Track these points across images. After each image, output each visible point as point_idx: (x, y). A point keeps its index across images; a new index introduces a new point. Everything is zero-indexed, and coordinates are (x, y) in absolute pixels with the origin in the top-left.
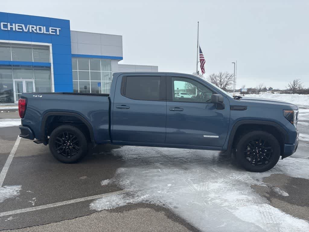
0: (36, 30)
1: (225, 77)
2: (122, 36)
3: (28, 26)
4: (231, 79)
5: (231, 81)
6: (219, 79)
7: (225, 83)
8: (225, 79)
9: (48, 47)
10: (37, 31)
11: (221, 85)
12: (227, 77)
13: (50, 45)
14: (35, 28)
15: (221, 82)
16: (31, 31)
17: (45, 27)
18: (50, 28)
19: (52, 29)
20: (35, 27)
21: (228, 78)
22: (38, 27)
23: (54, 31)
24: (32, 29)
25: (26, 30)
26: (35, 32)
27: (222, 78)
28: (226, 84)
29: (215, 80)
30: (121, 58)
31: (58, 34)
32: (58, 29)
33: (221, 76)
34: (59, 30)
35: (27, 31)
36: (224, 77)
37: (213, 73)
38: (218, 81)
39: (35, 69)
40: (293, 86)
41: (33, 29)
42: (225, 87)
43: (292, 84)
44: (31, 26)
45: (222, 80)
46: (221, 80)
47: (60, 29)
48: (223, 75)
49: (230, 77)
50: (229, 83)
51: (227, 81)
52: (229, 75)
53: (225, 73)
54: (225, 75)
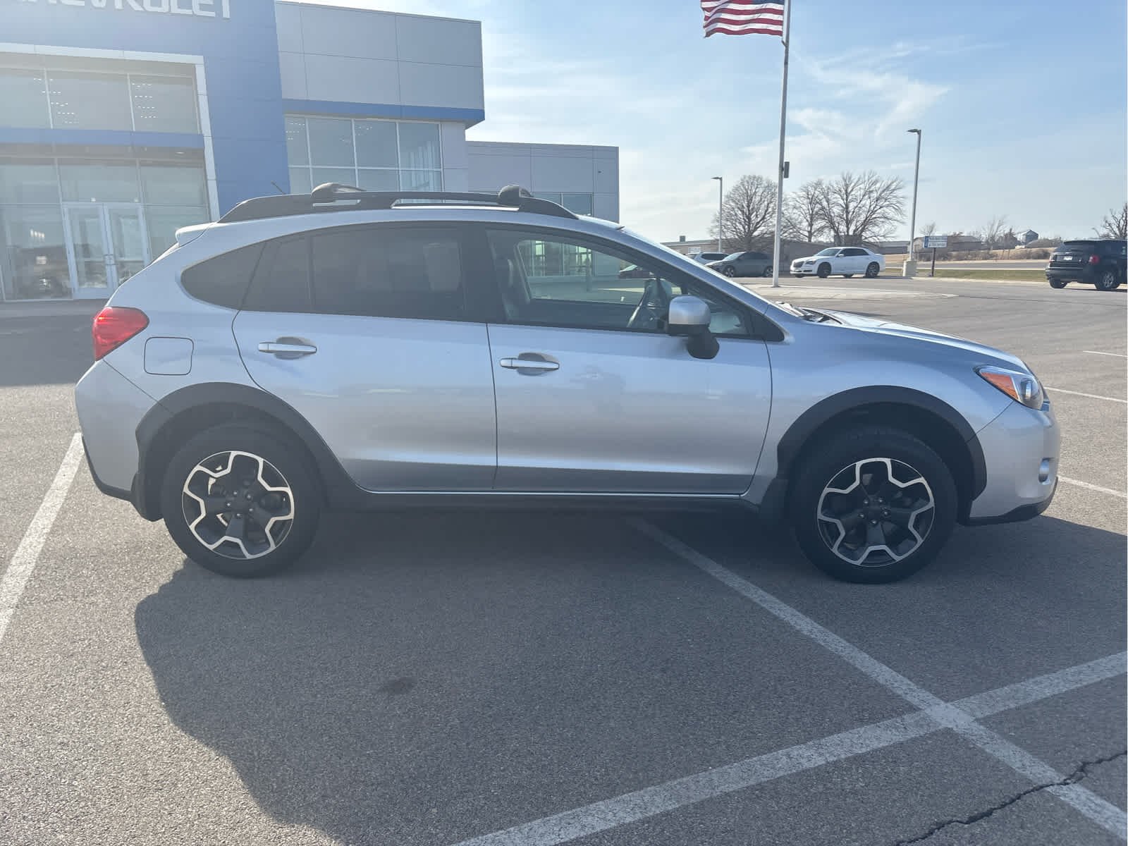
1: (862, 192)
2: (480, 23)
4: (886, 200)
5: (888, 206)
6: (841, 202)
7: (862, 218)
8: (863, 202)
9: (191, 68)
11: (848, 223)
12: (872, 192)
13: (198, 60)
15: (848, 213)
21: (875, 195)
27: (850, 197)
28: (866, 223)
29: (825, 204)
30: (477, 116)
33: (849, 190)
36: (857, 193)
37: (815, 181)
38: (836, 210)
39: (143, 163)
40: (1122, 222)
42: (862, 231)
43: (1119, 216)
45: (852, 205)
46: (847, 207)
48: (855, 184)
49: (883, 191)
50: (879, 213)
51: (872, 207)
52: (878, 185)
53: (865, 176)
54: (862, 186)
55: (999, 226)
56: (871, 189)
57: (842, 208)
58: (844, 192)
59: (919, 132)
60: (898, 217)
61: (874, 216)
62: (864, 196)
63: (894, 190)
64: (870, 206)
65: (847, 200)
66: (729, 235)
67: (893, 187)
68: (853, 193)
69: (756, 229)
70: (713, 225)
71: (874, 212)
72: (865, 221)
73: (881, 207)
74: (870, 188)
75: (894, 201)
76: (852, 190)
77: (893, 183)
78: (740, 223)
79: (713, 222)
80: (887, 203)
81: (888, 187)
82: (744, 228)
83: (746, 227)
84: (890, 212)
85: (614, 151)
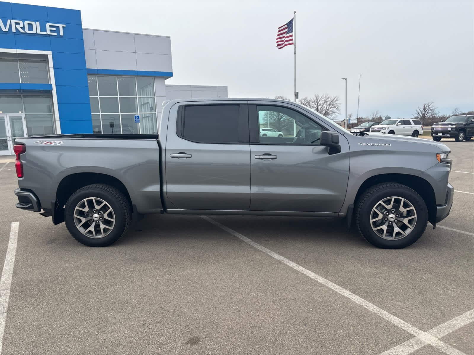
0: (23, 28)
2: (170, 37)
3: (9, 21)
4: (333, 105)
5: (334, 107)
6: (315, 106)
8: (324, 106)
9: (46, 56)
10: (25, 31)
12: (326, 102)
13: (49, 53)
14: (22, 25)
16: (14, 30)
17: (38, 24)
18: (48, 25)
19: (50, 26)
20: (21, 22)
21: (328, 103)
22: (26, 23)
23: (54, 29)
24: (16, 26)
25: (6, 28)
26: (22, 31)
27: (318, 104)
30: (170, 75)
31: (62, 34)
32: (61, 26)
33: (318, 101)
34: (63, 27)
35: (7, 30)
36: (321, 102)
37: (305, 98)
39: (24, 97)
40: (423, 112)
41: (18, 26)
43: (422, 110)
44: (13, 22)
45: (319, 107)
47: (64, 26)
48: (320, 99)
49: (332, 101)
50: (330, 110)
51: (327, 108)
52: (329, 99)
53: (324, 95)
54: (323, 99)
55: (376, 114)
56: (327, 101)
57: (315, 108)
58: (316, 102)
59: (346, 79)
60: (338, 112)
61: (328, 111)
62: (324, 103)
63: (336, 101)
64: (327, 107)
65: (317, 105)
66: (272, 121)
67: (335, 100)
68: (319, 103)
69: (281, 118)
70: (264, 117)
71: (328, 110)
72: (325, 113)
73: (331, 108)
74: (326, 100)
75: (336, 105)
76: (319, 101)
77: (335, 98)
78: (275, 116)
79: (264, 116)
80: (333, 106)
81: (333, 100)
82: (277, 118)
83: (278, 117)
84: (334, 110)
85: (226, 88)
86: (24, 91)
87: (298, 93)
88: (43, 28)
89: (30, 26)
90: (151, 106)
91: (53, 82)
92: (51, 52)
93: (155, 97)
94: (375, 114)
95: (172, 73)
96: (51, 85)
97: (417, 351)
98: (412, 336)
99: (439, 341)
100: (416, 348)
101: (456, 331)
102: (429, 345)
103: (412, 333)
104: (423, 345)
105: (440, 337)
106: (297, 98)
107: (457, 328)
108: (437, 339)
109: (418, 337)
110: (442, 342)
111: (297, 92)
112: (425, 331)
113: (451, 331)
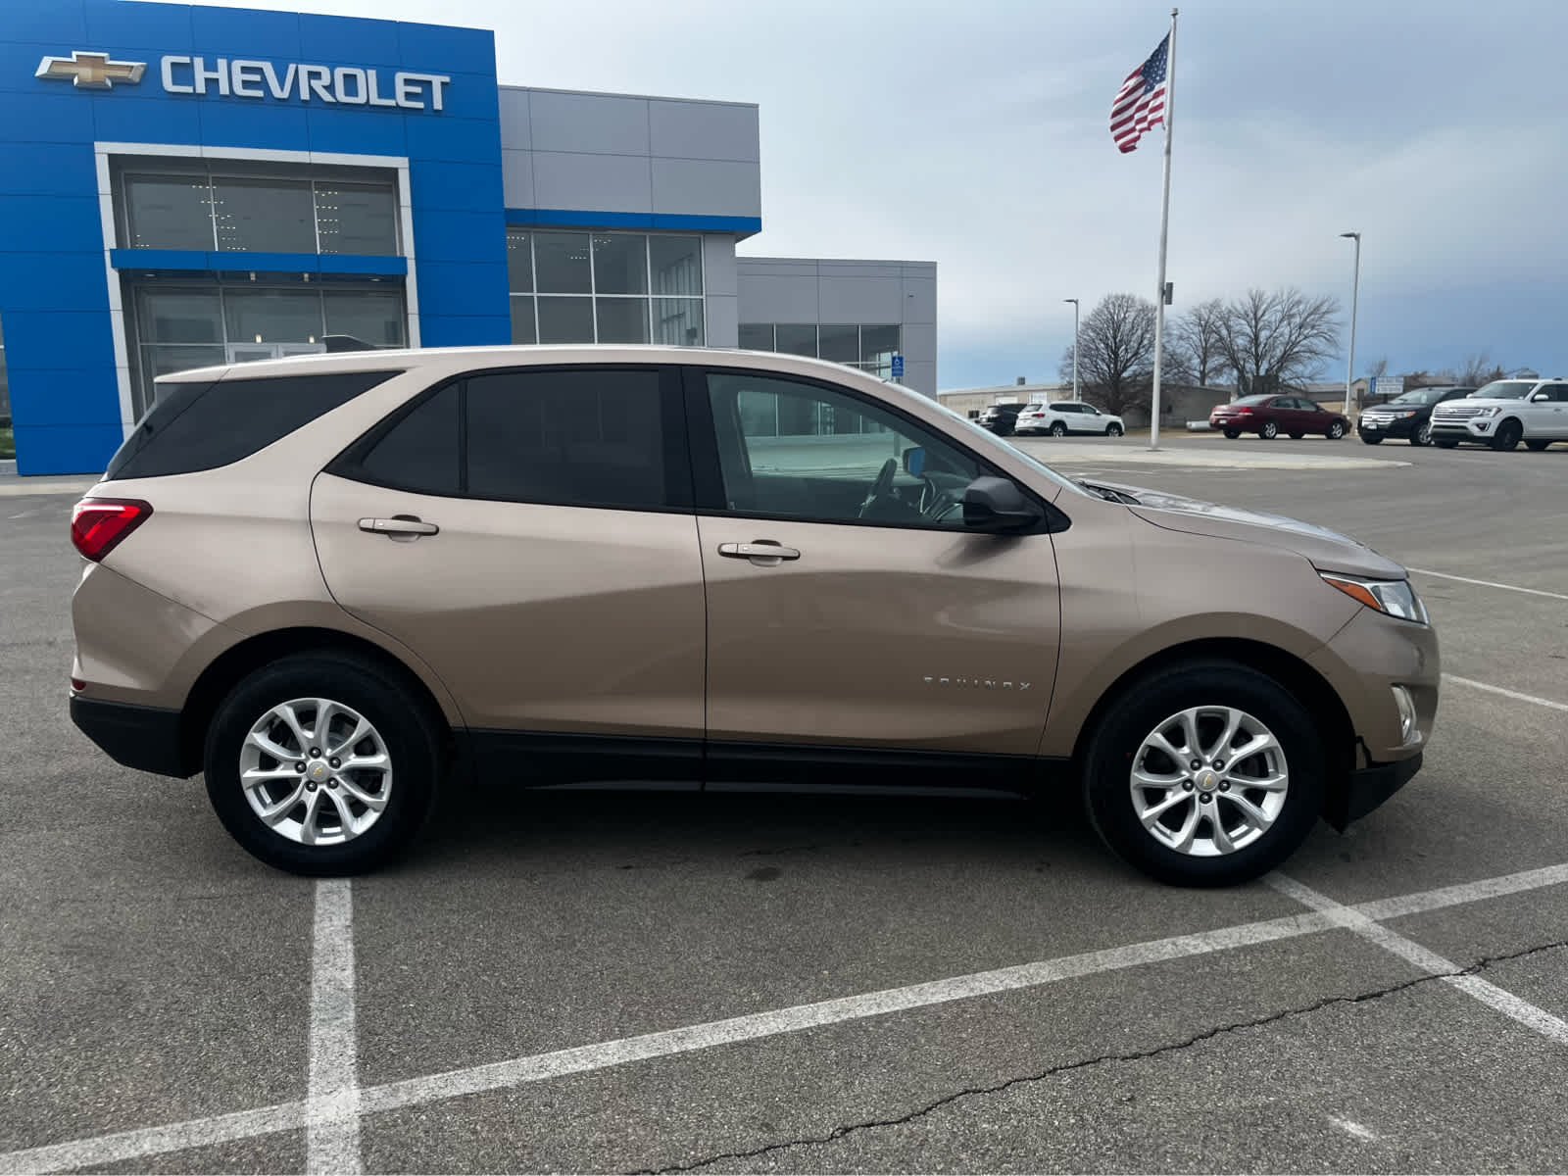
0: (330, 88)
1: (1279, 315)
2: (757, 106)
3: (292, 67)
4: (1313, 327)
5: (1316, 336)
6: (1248, 330)
7: (1279, 352)
8: (1280, 330)
9: (392, 173)
10: (334, 96)
11: (1258, 359)
12: (1292, 316)
13: (401, 163)
14: (326, 80)
15: (1257, 346)
16: (305, 95)
17: (372, 73)
18: (400, 77)
19: (407, 82)
20: (325, 71)
21: (1297, 320)
22: (340, 72)
23: (418, 90)
24: (312, 81)
25: (282, 89)
26: (327, 97)
27: (1261, 324)
28: (1286, 358)
29: (1224, 332)
30: (752, 226)
31: (438, 105)
32: (437, 81)
33: (1260, 313)
34: (443, 83)
35: (285, 94)
36: (1271, 317)
37: (1210, 301)
38: (1241, 341)
39: (327, 294)
41: (317, 84)
42: (1280, 369)
44: (304, 69)
45: (1264, 335)
46: (1257, 337)
47: (447, 79)
48: (1269, 306)
49: (1309, 315)
50: (1303, 346)
51: (1293, 338)
52: (1301, 307)
53: (1282, 295)
54: (1279, 307)
55: (1480, 363)
56: (1291, 313)
57: (1248, 339)
58: (1252, 315)
59: (1357, 237)
60: (1332, 352)
61: (1295, 350)
62: (1281, 321)
63: (1326, 312)
64: (1290, 336)
65: (1256, 327)
66: (1089, 377)
67: (1324, 308)
68: (1265, 318)
69: (1125, 369)
70: (1065, 363)
71: (1295, 344)
72: (1282, 357)
73: (1306, 338)
74: (1288, 311)
75: (1324, 328)
76: (1263, 315)
77: (1321, 304)
78: (1103, 360)
79: (1065, 359)
80: (1315, 332)
81: (1317, 308)
82: (1109, 367)
83: (1112, 366)
84: (1319, 344)
85: (931, 267)
86: (328, 278)
87: (1170, 285)
88: (386, 88)
89: (350, 80)
90: (689, 328)
91: (409, 249)
92: (406, 159)
93: (704, 297)
94: (1476, 363)
95: (759, 220)
96: (404, 260)
97: (1306, 936)
98: (1308, 910)
99: (1375, 925)
100: (1306, 930)
101: (1432, 912)
102: (1345, 930)
103: (1311, 904)
104: (1327, 928)
105: (1378, 917)
106: (1169, 302)
107: (1436, 906)
108: (1370, 921)
109: (1324, 912)
110: (1381, 927)
111: (1167, 281)
112: (1345, 905)
113: (1416, 910)
